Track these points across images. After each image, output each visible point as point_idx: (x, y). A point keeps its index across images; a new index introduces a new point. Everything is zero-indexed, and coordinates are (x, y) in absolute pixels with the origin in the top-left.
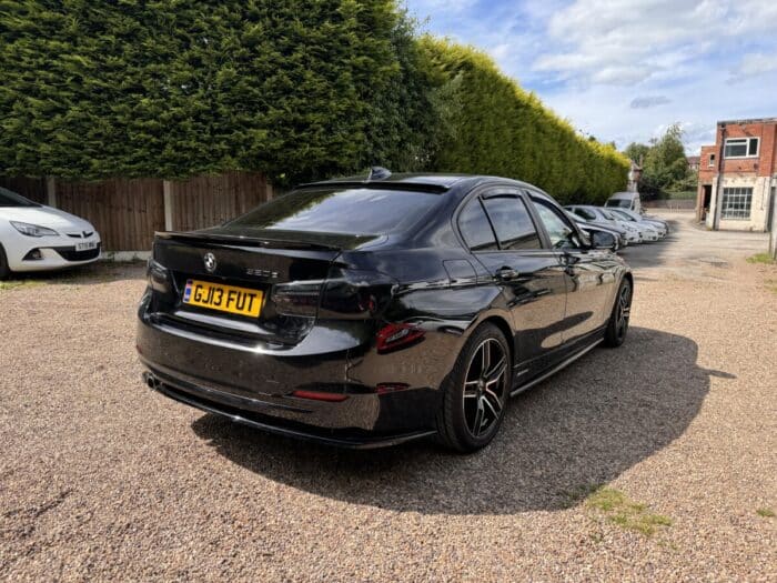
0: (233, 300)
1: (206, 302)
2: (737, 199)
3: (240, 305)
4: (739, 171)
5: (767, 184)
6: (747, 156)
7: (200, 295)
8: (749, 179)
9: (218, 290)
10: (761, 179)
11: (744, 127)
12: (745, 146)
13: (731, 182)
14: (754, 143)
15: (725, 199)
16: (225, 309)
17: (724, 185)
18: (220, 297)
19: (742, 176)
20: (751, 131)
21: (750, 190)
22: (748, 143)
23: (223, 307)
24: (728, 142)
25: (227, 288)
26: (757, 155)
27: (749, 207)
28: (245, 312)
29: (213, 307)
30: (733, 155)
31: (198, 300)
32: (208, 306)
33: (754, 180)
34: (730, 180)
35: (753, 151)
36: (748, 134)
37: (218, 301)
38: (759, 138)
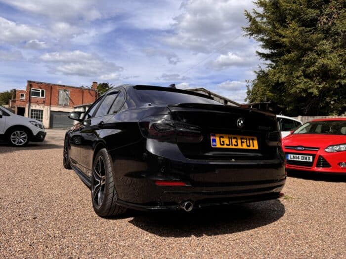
0: (244, 142)
1: (229, 145)
2: (37, 114)
3: (248, 144)
4: (37, 103)
5: (49, 109)
6: (41, 97)
7: (223, 142)
8: (41, 106)
9: (234, 138)
10: (46, 107)
11: (39, 85)
12: (39, 93)
13: (34, 107)
14: (43, 92)
15: (32, 114)
16: (241, 147)
17: (31, 108)
18: (237, 142)
19: (39, 105)
20: (42, 87)
21: (42, 111)
22: (41, 91)
23: (240, 147)
24: (33, 90)
25: (239, 137)
26: (44, 97)
27: (42, 118)
28: (251, 148)
29: (234, 147)
30: (34, 95)
31: (223, 145)
32: (230, 147)
33: (44, 107)
34: (34, 106)
35: (43, 95)
36: (41, 88)
37: (236, 144)
38: (45, 90)
